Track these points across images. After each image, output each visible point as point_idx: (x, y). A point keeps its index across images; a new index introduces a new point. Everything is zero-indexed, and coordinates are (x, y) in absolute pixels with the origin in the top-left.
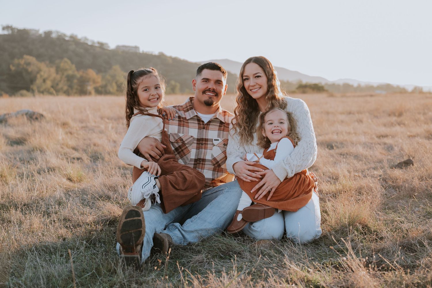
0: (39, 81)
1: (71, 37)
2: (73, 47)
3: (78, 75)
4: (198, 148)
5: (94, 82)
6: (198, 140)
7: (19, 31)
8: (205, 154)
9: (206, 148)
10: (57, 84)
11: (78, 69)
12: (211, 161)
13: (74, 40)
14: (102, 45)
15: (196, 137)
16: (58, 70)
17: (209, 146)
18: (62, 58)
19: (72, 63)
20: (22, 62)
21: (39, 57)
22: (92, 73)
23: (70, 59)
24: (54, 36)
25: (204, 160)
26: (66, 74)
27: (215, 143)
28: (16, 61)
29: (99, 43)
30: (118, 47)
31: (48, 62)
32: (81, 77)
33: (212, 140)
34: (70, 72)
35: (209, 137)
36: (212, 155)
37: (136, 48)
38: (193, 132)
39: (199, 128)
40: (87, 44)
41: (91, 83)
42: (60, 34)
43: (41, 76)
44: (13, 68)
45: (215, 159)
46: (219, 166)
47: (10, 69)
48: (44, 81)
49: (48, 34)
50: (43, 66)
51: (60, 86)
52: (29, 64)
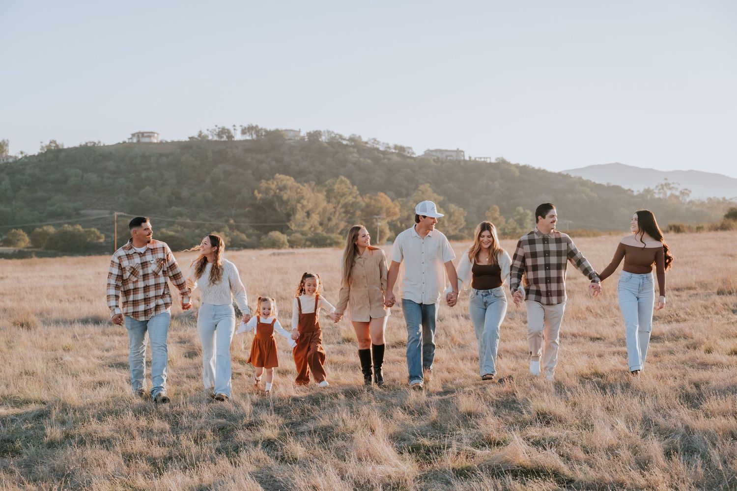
0: (300, 215)
1: (352, 139)
2: (354, 157)
3: (362, 202)
4: (143, 268)
5: (389, 213)
6: (141, 264)
7: (268, 133)
8: (147, 270)
9: (147, 267)
10: (329, 219)
11: (362, 193)
12: (152, 273)
13: (356, 144)
14: (401, 149)
15: (139, 262)
16: (330, 195)
17: (148, 265)
18: (336, 176)
19: (353, 184)
20: (274, 185)
21: (300, 176)
22: (384, 199)
23: (349, 177)
24: (323, 139)
25: (148, 274)
26: (343, 201)
27: (152, 262)
28: (264, 184)
29: (396, 147)
30: (428, 153)
31: (313, 183)
32: (368, 206)
33: (150, 261)
34: (350, 199)
35: (148, 260)
36: (152, 270)
37: (458, 152)
38: (137, 260)
39: (140, 257)
40: (377, 149)
41: (384, 215)
42: (333, 135)
43: (303, 207)
44: (259, 196)
45: (154, 272)
46: (157, 274)
47: (255, 198)
48: (308, 214)
49: (314, 136)
50: (306, 190)
51: (334, 221)
52: (283, 188)
